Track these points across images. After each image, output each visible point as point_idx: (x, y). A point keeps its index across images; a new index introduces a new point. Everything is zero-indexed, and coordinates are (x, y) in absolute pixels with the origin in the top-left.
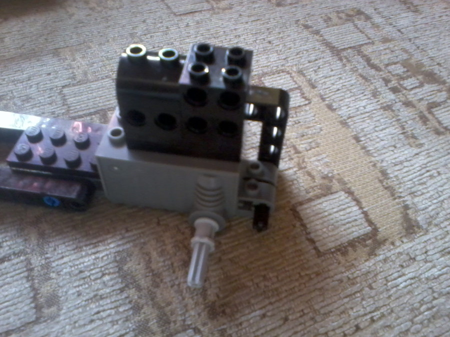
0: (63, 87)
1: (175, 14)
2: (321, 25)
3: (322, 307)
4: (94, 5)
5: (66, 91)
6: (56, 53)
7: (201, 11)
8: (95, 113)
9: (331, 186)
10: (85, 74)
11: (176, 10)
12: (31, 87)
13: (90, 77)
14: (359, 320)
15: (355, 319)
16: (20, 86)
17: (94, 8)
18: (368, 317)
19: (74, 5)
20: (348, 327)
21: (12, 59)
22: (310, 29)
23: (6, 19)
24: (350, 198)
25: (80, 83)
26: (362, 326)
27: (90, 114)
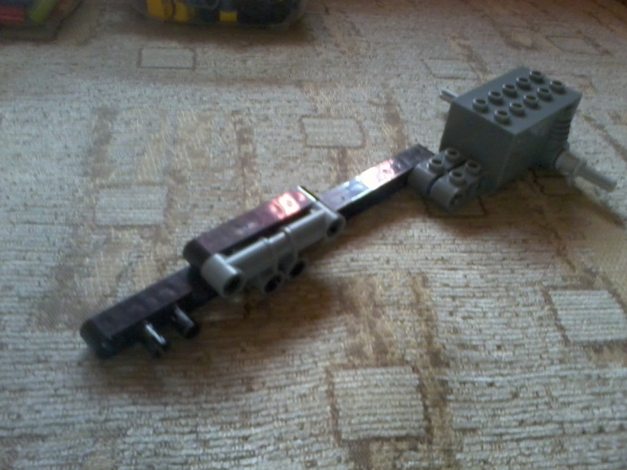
0: (303, 116)
1: (434, 76)
2: (607, 120)
3: (561, 396)
4: (346, 50)
5: (305, 120)
6: (299, 84)
7: (464, 79)
8: (334, 147)
9: (594, 282)
10: (328, 109)
11: (436, 72)
12: (269, 109)
13: (332, 113)
14: (605, 423)
15: (600, 419)
16: (258, 106)
17: (345, 52)
18: (617, 423)
19: (323, 45)
20: (590, 424)
21: (251, 81)
22: (593, 122)
23: (251, 45)
24: (614, 299)
25: (321, 116)
26: (607, 429)
27: (329, 147)
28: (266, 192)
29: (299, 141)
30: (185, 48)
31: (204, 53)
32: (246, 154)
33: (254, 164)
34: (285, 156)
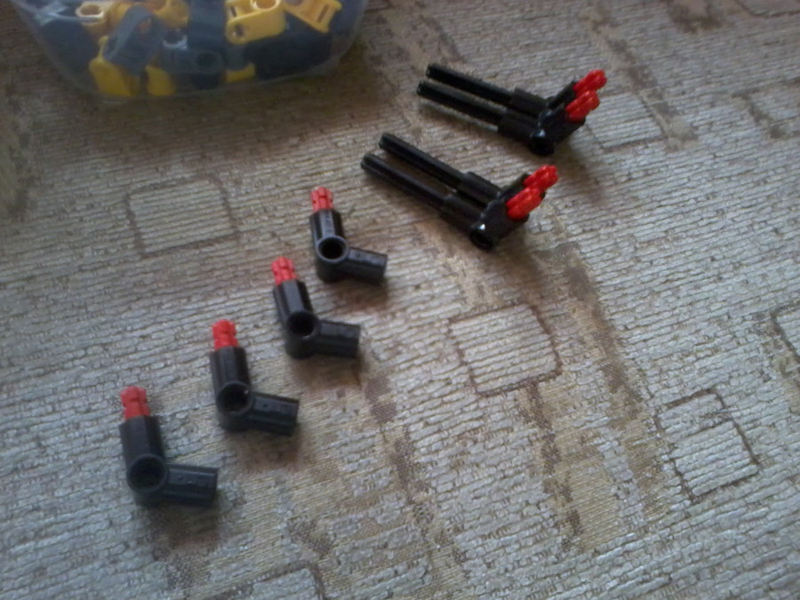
28: (458, 530)
29: (465, 384)
30: (199, 177)
31: (238, 183)
32: (397, 444)
33: (419, 466)
34: (457, 431)
